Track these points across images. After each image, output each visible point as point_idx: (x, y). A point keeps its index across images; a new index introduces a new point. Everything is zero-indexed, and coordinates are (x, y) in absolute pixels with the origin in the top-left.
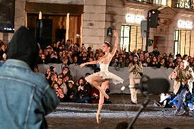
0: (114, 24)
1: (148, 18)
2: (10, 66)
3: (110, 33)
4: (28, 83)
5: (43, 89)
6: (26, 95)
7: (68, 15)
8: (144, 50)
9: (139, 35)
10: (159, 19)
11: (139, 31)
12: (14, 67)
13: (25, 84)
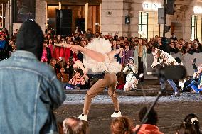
0: (132, 12)
1: (165, 5)
2: (18, 57)
3: (128, 21)
4: (35, 72)
5: (50, 79)
6: (33, 84)
7: (87, 5)
8: (162, 36)
9: (156, 21)
10: (175, 6)
11: (156, 18)
12: (22, 58)
13: (33, 73)
